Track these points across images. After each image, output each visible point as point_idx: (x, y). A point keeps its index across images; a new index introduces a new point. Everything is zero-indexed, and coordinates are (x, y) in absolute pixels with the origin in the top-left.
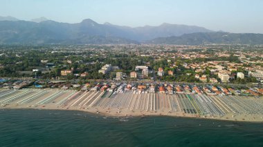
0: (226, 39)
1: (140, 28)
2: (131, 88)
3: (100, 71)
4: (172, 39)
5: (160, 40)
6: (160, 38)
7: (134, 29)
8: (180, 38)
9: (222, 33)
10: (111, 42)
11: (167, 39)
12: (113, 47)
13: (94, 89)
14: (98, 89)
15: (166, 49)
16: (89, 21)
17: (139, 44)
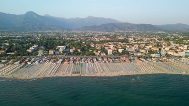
0: (129, 28)
1: (73, 19)
2: (45, 61)
3: (27, 50)
4: (94, 28)
5: (86, 28)
6: (86, 27)
7: (67, 19)
8: (99, 27)
9: (127, 24)
10: (50, 29)
11: (91, 27)
12: (50, 33)
13: (17, 63)
14: (20, 63)
15: (88, 34)
17: (71, 30)
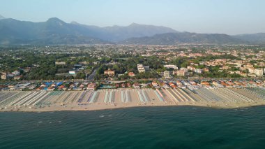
0: (195, 40)
16: (56, 19)
